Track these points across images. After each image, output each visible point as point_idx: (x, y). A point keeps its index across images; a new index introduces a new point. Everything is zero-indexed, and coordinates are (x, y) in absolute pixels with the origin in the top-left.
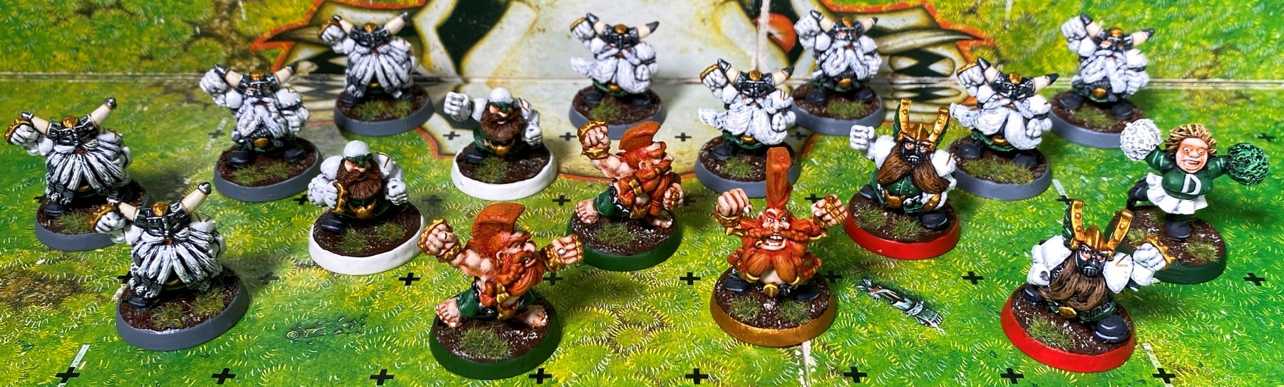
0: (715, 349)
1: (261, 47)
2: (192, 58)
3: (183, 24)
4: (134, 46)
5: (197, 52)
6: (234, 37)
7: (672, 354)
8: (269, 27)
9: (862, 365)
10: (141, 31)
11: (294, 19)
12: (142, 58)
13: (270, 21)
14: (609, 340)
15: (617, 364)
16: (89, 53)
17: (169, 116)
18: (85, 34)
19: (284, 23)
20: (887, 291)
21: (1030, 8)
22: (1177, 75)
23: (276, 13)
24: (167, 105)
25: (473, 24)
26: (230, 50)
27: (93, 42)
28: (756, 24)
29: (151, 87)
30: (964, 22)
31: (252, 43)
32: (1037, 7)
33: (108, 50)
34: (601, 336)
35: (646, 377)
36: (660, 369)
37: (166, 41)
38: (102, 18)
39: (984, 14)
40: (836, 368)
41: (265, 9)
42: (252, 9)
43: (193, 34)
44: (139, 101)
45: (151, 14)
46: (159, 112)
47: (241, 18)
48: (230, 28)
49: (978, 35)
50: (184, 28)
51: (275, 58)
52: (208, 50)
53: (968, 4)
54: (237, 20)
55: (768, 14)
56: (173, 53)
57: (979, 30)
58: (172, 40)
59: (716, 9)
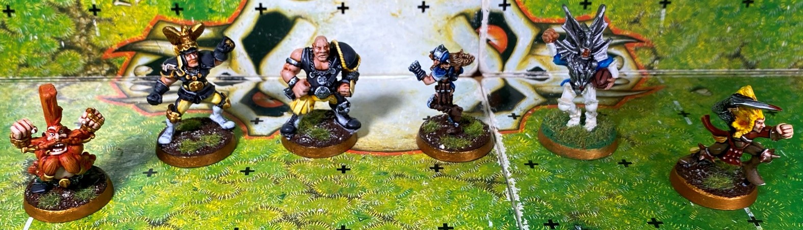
1: (110, 56)
2: (59, 65)
3: (52, 40)
4: (15, 57)
5: (62, 60)
6: (90, 49)
8: (116, 41)
10: (20, 45)
11: (135, 35)
12: (21, 66)
13: (117, 36)
19: (127, 37)
21: (678, 19)
22: (784, 66)
23: (122, 31)
25: (269, 36)
26: (87, 58)
28: (478, 33)
31: (104, 53)
32: (683, 18)
37: (39, 53)
39: (645, 23)
41: (114, 27)
42: (104, 28)
43: (59, 47)
44: (19, 99)
45: (27, 33)
46: (35, 107)
47: (95, 34)
48: (87, 42)
49: (641, 38)
50: (52, 42)
51: (121, 64)
52: (70, 59)
53: (633, 16)
54: (92, 36)
55: (487, 26)
56: (44, 61)
57: (641, 35)
58: (43, 51)
59: (449, 23)
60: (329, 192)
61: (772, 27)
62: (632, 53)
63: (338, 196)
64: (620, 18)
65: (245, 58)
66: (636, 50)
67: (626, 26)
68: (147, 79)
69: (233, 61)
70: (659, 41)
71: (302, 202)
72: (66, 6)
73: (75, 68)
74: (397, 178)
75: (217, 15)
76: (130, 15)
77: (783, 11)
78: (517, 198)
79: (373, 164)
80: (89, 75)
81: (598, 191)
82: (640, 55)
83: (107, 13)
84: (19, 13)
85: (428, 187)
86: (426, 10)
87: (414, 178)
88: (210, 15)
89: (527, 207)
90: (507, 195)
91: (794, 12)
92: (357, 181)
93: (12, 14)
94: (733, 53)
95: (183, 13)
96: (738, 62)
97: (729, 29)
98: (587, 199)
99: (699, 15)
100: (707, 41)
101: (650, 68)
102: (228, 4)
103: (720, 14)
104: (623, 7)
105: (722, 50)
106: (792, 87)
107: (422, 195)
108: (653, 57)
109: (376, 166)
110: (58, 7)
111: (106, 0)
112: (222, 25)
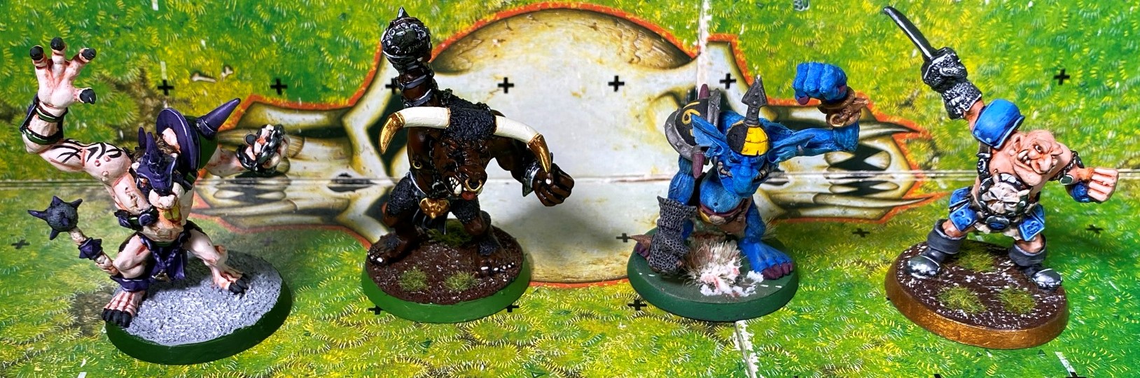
3: (106, 128)
30: (900, 115)
39: (921, 107)
43: (116, 138)
49: (914, 127)
53: (905, 96)
57: (915, 122)
59: (651, 105)
60: (490, 337)
61: (1094, 111)
62: (902, 147)
63: (503, 343)
64: (887, 99)
65: (372, 154)
66: (908, 143)
67: (895, 110)
68: (237, 183)
69: (355, 157)
70: (939, 131)
71: (454, 352)
72: (126, 82)
74: (584, 319)
75: (333, 95)
76: (214, 95)
77: (1110, 90)
78: (749, 346)
79: (551, 300)
81: (861, 337)
82: (913, 149)
83: (183, 91)
85: (626, 331)
86: (620, 88)
87: (607, 319)
88: (323, 94)
89: (763, 359)
90: (736, 342)
91: (1125, 92)
92: (529, 322)
95: (288, 93)
97: (1036, 114)
98: (845, 348)
101: (927, 167)
102: (348, 80)
103: (1024, 94)
104: (891, 84)
106: (1122, 194)
107: (619, 342)
108: (931, 153)
109: (554, 302)
110: (116, 84)
111: (181, 74)
112: (341, 109)
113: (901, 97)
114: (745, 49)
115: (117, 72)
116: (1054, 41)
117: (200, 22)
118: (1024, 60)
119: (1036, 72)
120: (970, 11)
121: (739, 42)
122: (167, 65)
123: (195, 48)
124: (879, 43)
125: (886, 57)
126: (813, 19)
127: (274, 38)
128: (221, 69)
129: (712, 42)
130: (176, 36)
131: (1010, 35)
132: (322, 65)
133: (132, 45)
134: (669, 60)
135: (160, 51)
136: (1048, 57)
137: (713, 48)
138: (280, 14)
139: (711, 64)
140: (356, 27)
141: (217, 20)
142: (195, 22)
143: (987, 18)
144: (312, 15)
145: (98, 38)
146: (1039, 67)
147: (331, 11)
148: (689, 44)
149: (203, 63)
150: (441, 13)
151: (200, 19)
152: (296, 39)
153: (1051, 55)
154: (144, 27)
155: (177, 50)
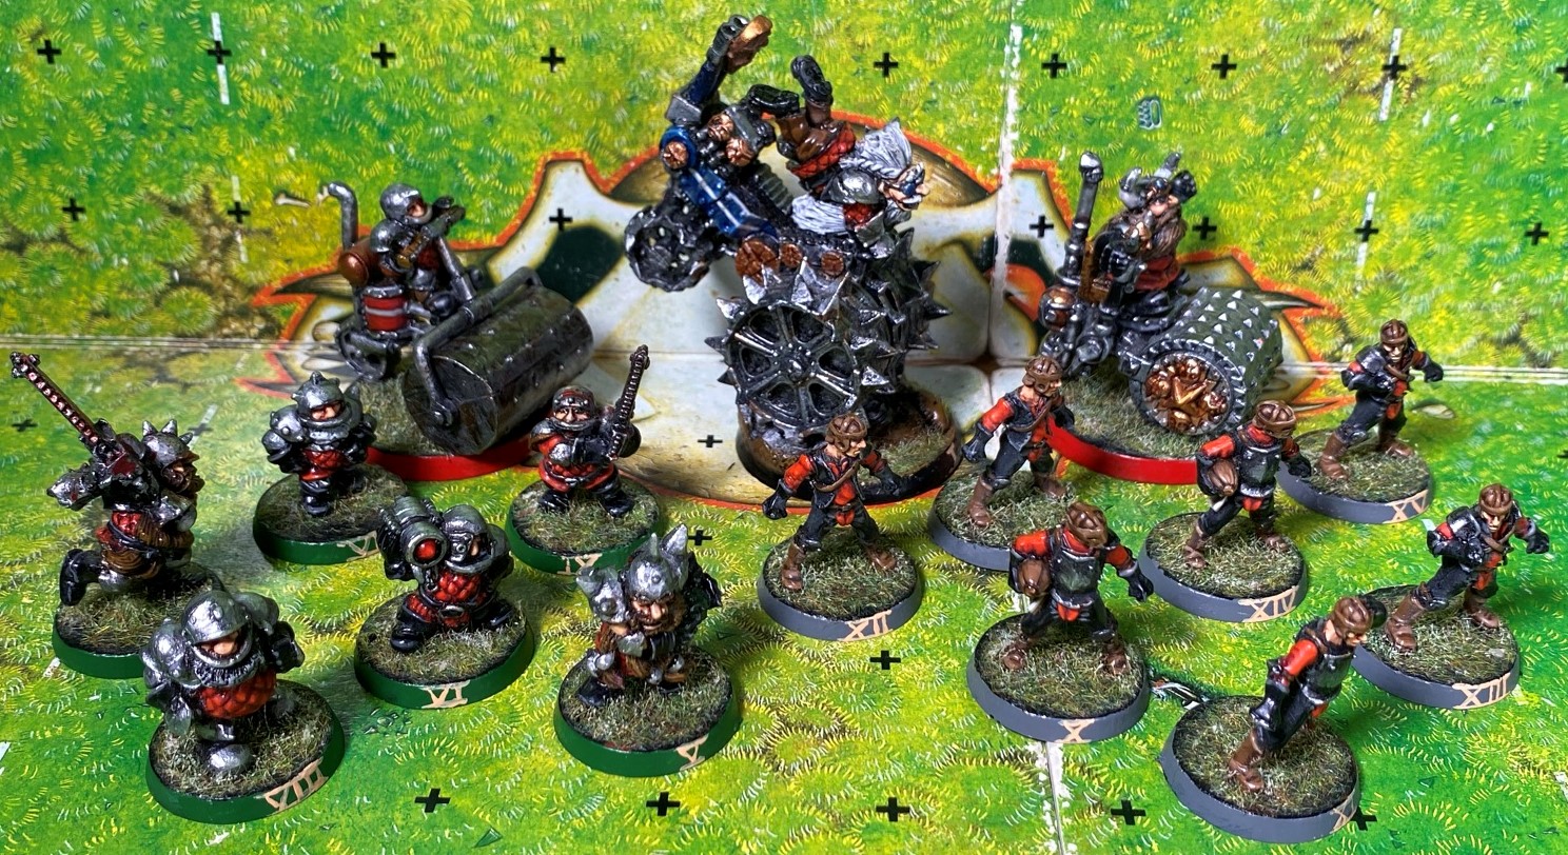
0: (921, 769)
1: (266, 301)
2: (167, 315)
3: (155, 267)
4: (83, 297)
5: (174, 307)
6: (228, 287)
7: (857, 775)
8: (278, 273)
9: (1137, 799)
10: (94, 275)
11: (316, 262)
12: (95, 314)
13: (281, 264)
14: (764, 751)
15: (776, 788)
16: (18, 306)
17: (131, 402)
18: (13, 278)
19: (301, 266)
20: (1177, 686)
21: (1393, 263)
23: (291, 253)
24: (128, 384)
25: (575, 273)
26: (222, 304)
27: (24, 291)
28: (988, 279)
29: (106, 356)
30: (1294, 281)
31: (255, 295)
32: (1403, 261)
33: (46, 302)
34: (753, 745)
35: (818, 808)
36: (839, 797)
37: (130, 291)
38: (38, 256)
39: (1325, 271)
40: (1100, 802)
41: (275, 247)
42: (256, 247)
43: (168, 281)
44: (88, 378)
45: (108, 252)
46: (117, 395)
47: (239, 259)
48: (223, 274)
49: (1315, 300)
50: (154, 271)
51: (288, 318)
52: (190, 304)
53: (1302, 256)
54: (234, 262)
55: (1005, 266)
56: (140, 307)
57: (1317, 293)
58: (139, 289)
62: (1298, 328)
64: (1275, 258)
66: (1306, 322)
67: (1287, 274)
68: (334, 348)
70: (1353, 307)
72: (184, 203)
73: (199, 322)
75: (475, 230)
76: (306, 225)
79: (759, 531)
80: (226, 336)
82: (1314, 332)
83: (262, 218)
84: (93, 213)
93: (80, 216)
94: (1505, 335)
96: (1515, 352)
97: (1498, 286)
99: (1435, 258)
100: (1450, 310)
101: (1334, 358)
102: (496, 209)
103: (1479, 257)
104: (1281, 238)
105: (1482, 329)
108: (1341, 338)
109: (764, 533)
110: (169, 205)
111: (261, 194)
112: (485, 249)
113: (1296, 256)
114: (1066, 182)
115: (171, 189)
116: (1525, 182)
117: (288, 122)
118: (1480, 208)
119: (1498, 225)
120: (1401, 135)
121: (1058, 172)
122: (241, 181)
123: (280, 159)
124: (1264, 177)
125: (1275, 199)
126: (1167, 141)
127: (391, 147)
128: (316, 189)
129: (1018, 170)
130: (254, 140)
131: (1460, 172)
132: (459, 188)
133: (193, 153)
134: (956, 194)
135: (232, 162)
136: (1516, 204)
137: (1020, 179)
138: (401, 114)
139: (1017, 202)
140: (507, 135)
141: (312, 121)
142: (280, 122)
143: (1424, 147)
144: (446, 117)
145: (145, 141)
146: (1503, 218)
147: (472, 111)
148: (985, 173)
149: (291, 180)
150: (630, 119)
151: (288, 118)
152: (422, 150)
153: (1520, 201)
154: (209, 128)
155: (255, 161)
